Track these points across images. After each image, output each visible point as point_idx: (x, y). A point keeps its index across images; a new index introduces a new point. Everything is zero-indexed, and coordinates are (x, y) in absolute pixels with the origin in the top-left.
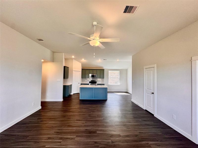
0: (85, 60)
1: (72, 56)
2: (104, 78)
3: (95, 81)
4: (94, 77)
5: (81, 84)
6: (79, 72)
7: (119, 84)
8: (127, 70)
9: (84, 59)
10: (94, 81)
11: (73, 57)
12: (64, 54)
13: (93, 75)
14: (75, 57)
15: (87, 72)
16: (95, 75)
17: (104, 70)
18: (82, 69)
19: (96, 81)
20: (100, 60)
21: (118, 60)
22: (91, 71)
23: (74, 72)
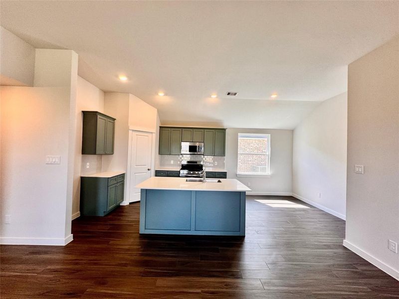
0: (166, 97)
2: (225, 156)
3: (198, 163)
4: (196, 151)
5: (158, 173)
6: (150, 135)
7: (268, 172)
8: (292, 131)
9: (166, 94)
11: (123, 79)
13: (192, 144)
15: (176, 135)
16: (197, 144)
18: (160, 127)
19: (202, 163)
20: (214, 96)
21: (274, 96)
22: (187, 134)
23: (134, 133)
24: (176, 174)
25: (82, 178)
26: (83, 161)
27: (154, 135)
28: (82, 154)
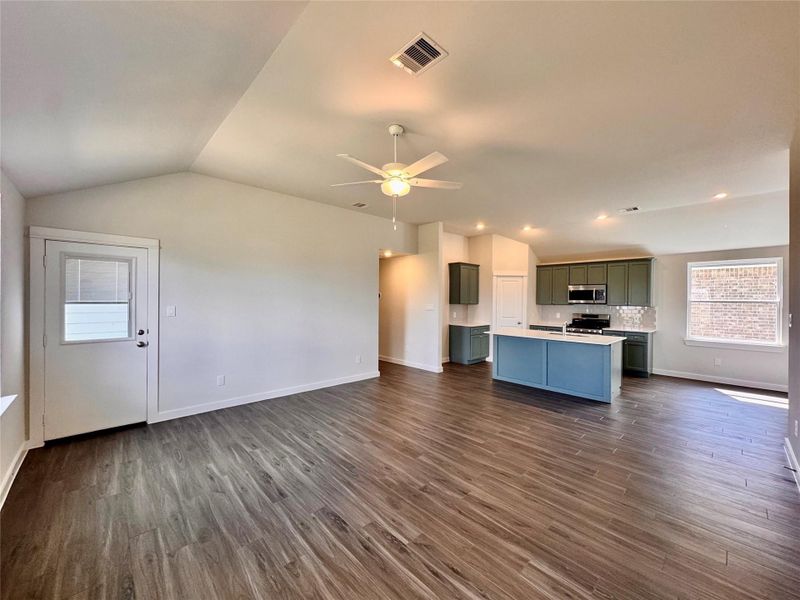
0: (535, 230)
1: (476, 226)
3: (600, 317)
4: (591, 299)
5: (533, 327)
6: (520, 279)
7: (779, 340)
9: (533, 227)
10: (597, 316)
11: (480, 227)
12: (441, 224)
14: (486, 225)
16: (594, 288)
17: (648, 260)
18: (538, 267)
19: (608, 317)
20: (602, 217)
21: (721, 196)
22: (576, 273)
23: (499, 279)
24: (559, 329)
25: (450, 326)
26: (451, 311)
27: (526, 279)
28: (450, 303)
